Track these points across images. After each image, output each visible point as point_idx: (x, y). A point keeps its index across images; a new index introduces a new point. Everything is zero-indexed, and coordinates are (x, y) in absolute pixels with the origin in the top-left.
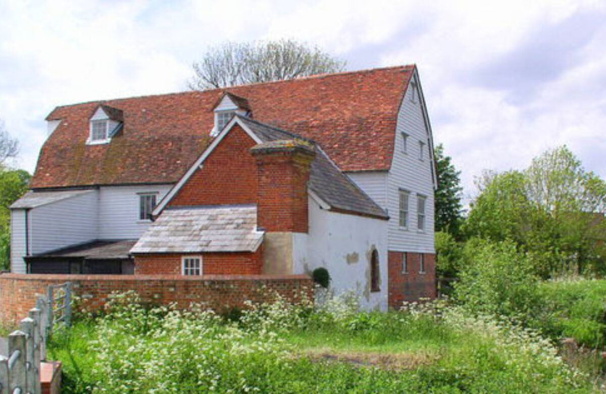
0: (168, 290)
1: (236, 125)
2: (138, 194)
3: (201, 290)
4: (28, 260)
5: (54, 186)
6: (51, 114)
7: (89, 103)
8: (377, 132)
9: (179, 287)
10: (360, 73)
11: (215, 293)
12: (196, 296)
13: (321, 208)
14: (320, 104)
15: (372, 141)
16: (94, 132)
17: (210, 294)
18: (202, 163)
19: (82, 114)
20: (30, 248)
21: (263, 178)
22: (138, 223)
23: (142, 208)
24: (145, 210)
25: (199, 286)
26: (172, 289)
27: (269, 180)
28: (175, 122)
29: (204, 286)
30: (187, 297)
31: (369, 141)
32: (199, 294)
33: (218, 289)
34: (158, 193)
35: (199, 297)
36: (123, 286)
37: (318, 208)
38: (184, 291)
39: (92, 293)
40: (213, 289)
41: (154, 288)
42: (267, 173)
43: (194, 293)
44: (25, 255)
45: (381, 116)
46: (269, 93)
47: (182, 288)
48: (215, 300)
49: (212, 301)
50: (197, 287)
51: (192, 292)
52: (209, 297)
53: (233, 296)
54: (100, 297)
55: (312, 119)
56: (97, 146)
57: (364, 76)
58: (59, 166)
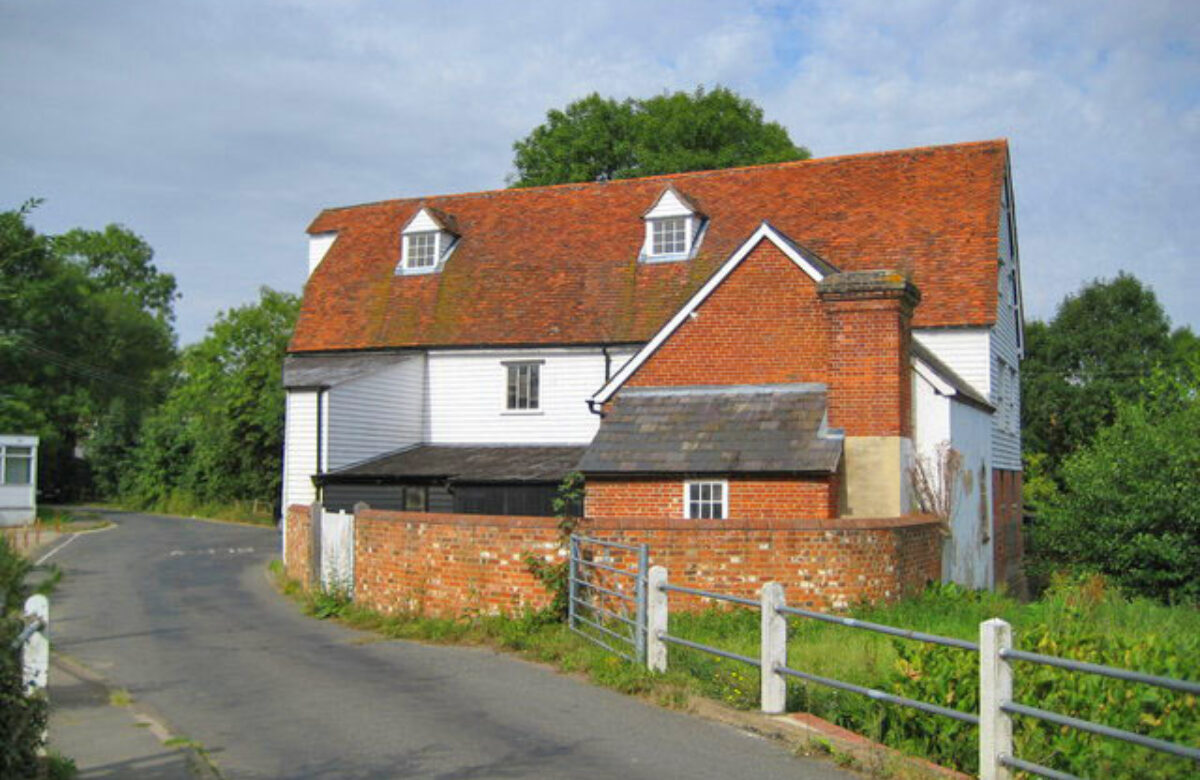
0: (757, 546)
1: (764, 238)
2: (503, 363)
3: (819, 546)
4: (321, 481)
5: (338, 347)
6: (318, 221)
7: (386, 203)
8: (961, 257)
9: (778, 541)
10: (906, 155)
11: (844, 553)
12: (809, 560)
13: (937, 392)
14: (842, 207)
15: (956, 273)
16: (412, 253)
17: (836, 553)
18: (695, 310)
19: (378, 223)
20: (324, 460)
21: (840, 338)
22: (503, 415)
23: (512, 388)
24: (518, 393)
25: (816, 540)
26: (764, 547)
27: (852, 341)
28: (564, 236)
29: (824, 540)
30: (794, 560)
31: (950, 274)
32: (815, 554)
33: (848, 546)
34: (543, 362)
35: (814, 560)
36: (672, 541)
37: (932, 390)
38: (787, 550)
39: (613, 554)
40: (839, 547)
41: (731, 544)
42: (849, 328)
43: (807, 554)
44: (314, 472)
45: (967, 229)
46: (735, 188)
47: (783, 544)
48: (844, 566)
49: (838, 568)
50: (812, 542)
51: (802, 551)
52: (833, 560)
53: (871, 558)
54: (627, 560)
55: (834, 234)
56: (417, 277)
57: (914, 158)
58: (345, 313)
